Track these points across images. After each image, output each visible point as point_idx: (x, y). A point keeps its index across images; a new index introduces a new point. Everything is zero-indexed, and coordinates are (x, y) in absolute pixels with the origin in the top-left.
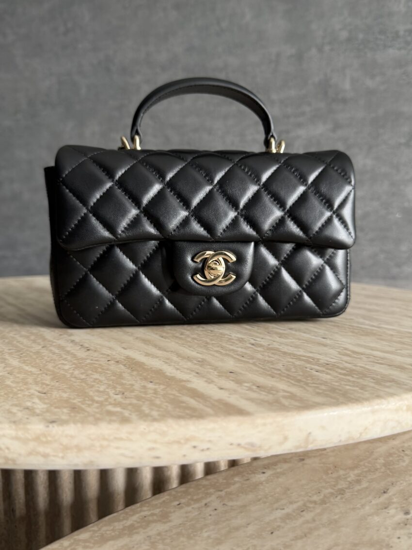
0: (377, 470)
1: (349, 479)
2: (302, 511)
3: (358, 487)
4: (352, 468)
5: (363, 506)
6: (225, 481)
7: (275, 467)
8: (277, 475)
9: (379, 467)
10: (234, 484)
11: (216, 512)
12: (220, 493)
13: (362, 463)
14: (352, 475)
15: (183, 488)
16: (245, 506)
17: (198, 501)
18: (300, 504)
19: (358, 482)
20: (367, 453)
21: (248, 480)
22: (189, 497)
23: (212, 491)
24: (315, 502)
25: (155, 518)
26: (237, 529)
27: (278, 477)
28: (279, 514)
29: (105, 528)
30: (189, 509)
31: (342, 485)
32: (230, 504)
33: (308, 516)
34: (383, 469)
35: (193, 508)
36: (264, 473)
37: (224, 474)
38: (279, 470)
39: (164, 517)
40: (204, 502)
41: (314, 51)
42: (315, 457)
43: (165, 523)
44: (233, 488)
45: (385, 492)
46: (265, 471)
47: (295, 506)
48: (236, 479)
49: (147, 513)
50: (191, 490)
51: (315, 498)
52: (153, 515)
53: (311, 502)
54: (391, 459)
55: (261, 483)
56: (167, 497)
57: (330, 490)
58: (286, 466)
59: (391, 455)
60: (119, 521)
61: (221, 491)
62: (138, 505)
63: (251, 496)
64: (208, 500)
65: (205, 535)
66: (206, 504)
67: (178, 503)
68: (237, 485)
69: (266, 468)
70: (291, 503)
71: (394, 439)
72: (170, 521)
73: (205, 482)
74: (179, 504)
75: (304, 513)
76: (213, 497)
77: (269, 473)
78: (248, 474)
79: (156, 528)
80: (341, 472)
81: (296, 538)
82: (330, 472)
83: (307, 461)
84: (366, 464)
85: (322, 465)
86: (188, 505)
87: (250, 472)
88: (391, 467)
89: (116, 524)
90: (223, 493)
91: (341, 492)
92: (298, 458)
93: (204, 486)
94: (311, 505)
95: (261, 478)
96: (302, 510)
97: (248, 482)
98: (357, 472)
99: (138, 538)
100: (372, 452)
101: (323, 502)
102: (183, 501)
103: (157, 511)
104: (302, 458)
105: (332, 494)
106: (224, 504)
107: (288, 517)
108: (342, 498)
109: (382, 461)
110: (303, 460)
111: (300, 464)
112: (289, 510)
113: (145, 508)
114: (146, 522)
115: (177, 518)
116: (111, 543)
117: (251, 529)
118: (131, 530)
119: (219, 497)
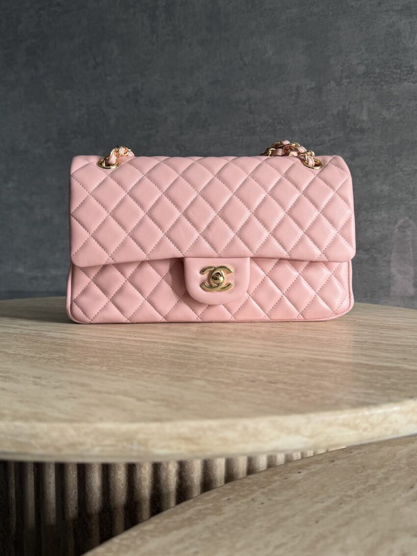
0: (401, 469)
1: (378, 477)
2: (341, 504)
3: (386, 484)
4: (379, 468)
5: (394, 499)
6: (265, 480)
7: (309, 468)
8: (313, 474)
9: (402, 466)
10: (275, 481)
11: (263, 506)
12: (262, 490)
13: (387, 463)
14: (380, 474)
15: (229, 486)
16: (288, 500)
17: (244, 496)
18: (337, 498)
19: (387, 479)
20: (390, 455)
21: (286, 478)
22: (236, 493)
23: (255, 488)
24: (350, 496)
25: (209, 511)
26: (285, 519)
27: (313, 476)
28: (320, 506)
29: (166, 521)
30: (238, 503)
31: (372, 482)
32: (275, 498)
33: (346, 508)
34: (407, 468)
35: (242, 503)
36: (300, 472)
37: (263, 474)
38: (313, 470)
39: (218, 510)
40: (251, 497)
41: (333, 84)
42: (343, 458)
43: (220, 515)
44: (274, 485)
45: (412, 488)
46: (300, 471)
47: (333, 500)
48: (276, 478)
49: (200, 507)
50: (237, 488)
51: (350, 493)
52: (207, 509)
53: (348, 496)
54: (412, 459)
55: (299, 481)
56: (216, 494)
57: (362, 486)
58: (319, 467)
59: (412, 456)
60: (177, 514)
61: (264, 488)
62: (191, 501)
63: (292, 492)
64: (254, 496)
65: (258, 524)
66: (253, 499)
67: (226, 498)
68: (278, 483)
69: (300, 469)
70: (330, 497)
71: (412, 443)
72: (224, 514)
73: (247, 481)
74: (228, 500)
75: (342, 505)
76: (258, 493)
77: (304, 472)
78: (285, 473)
79: (211, 520)
80: (370, 471)
81: (339, 526)
82: (359, 471)
83: (337, 462)
84: (391, 464)
85: (351, 465)
86: (237, 500)
87: (287, 472)
88: (414, 466)
89: (175, 517)
90: (266, 490)
91: (373, 487)
92: (327, 460)
93: (248, 484)
94: (348, 499)
95: (299, 476)
96: (341, 502)
97: (285, 480)
98: (383, 470)
99: (198, 527)
100: (395, 454)
101: (358, 496)
102: (231, 497)
103: (210, 505)
104: (332, 459)
105: (365, 489)
106: (269, 499)
107: (328, 509)
108: (374, 493)
109: (404, 461)
110: (333, 461)
111: (331, 464)
112: (329, 502)
113: (198, 503)
114: (201, 515)
115: (229, 510)
116: (175, 532)
117: (298, 519)
118: (190, 522)
119: (263, 493)
